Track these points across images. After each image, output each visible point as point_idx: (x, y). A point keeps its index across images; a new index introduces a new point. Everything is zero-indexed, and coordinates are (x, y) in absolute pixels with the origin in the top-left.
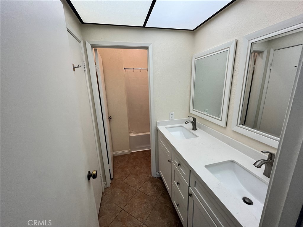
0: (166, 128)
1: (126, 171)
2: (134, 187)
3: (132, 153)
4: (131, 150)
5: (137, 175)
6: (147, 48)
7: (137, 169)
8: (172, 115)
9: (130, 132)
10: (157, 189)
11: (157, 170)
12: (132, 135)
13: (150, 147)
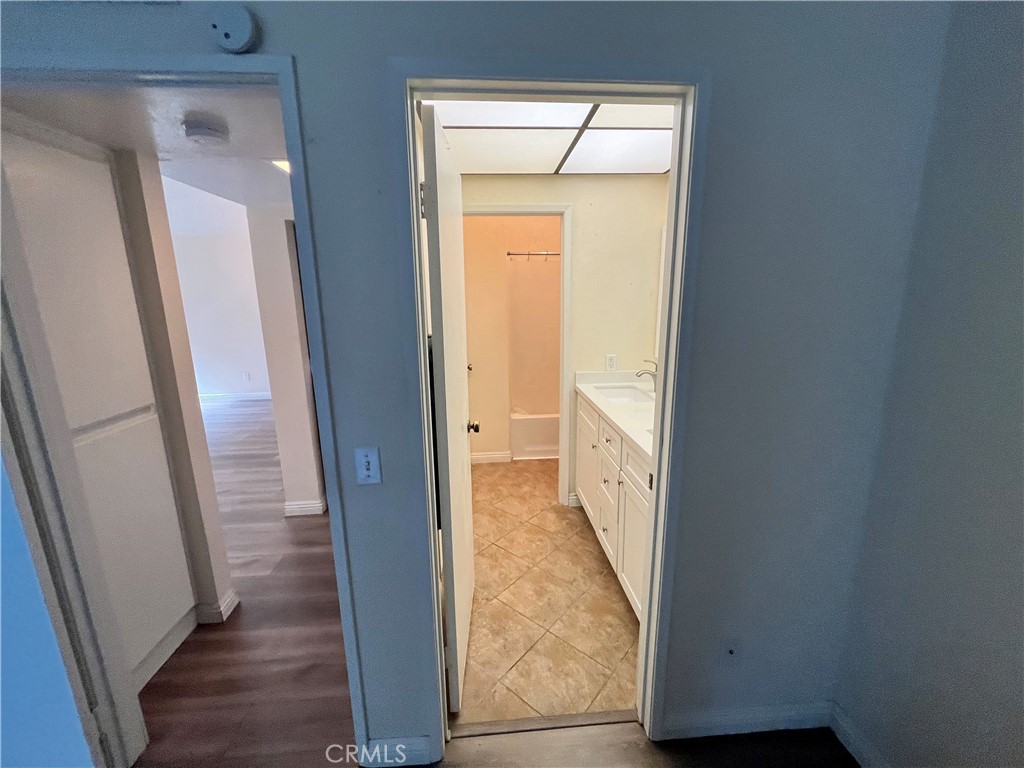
0: (597, 388)
1: (500, 491)
2: (517, 516)
3: (513, 462)
4: (512, 453)
5: (525, 499)
6: (561, 214)
7: (526, 488)
8: (611, 359)
9: (512, 411)
10: (568, 524)
11: (572, 489)
12: (515, 416)
13: (557, 452)
